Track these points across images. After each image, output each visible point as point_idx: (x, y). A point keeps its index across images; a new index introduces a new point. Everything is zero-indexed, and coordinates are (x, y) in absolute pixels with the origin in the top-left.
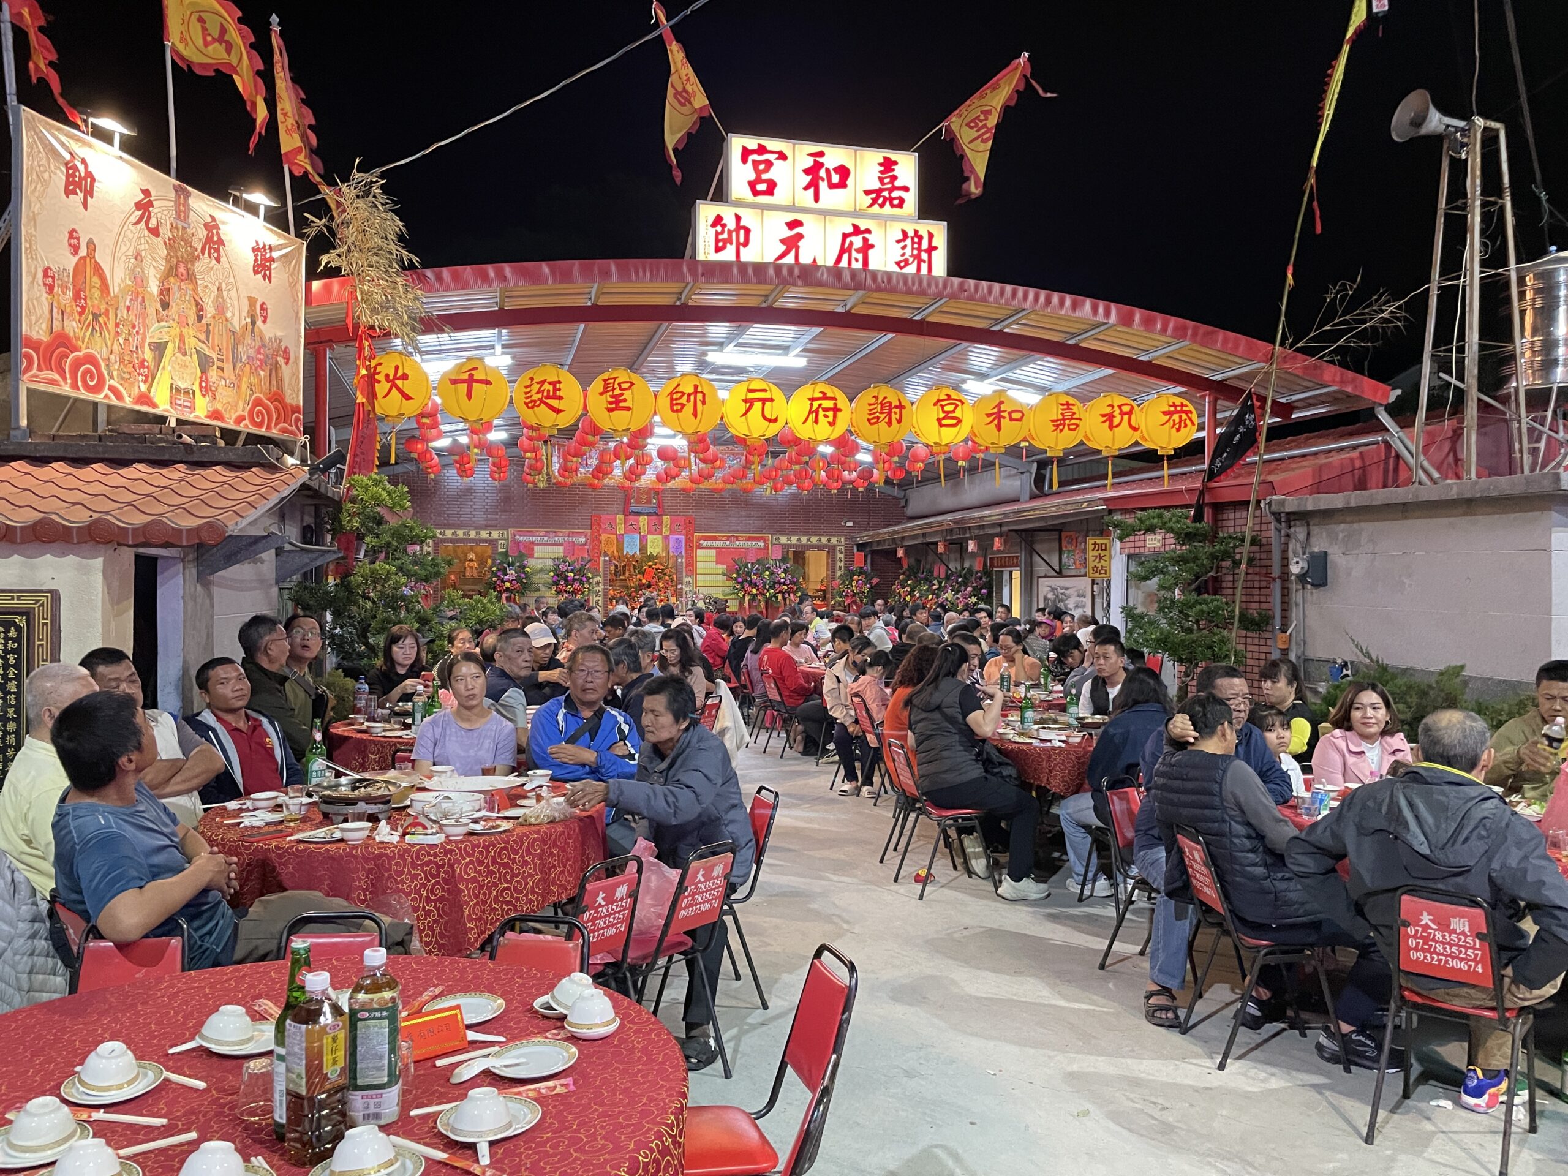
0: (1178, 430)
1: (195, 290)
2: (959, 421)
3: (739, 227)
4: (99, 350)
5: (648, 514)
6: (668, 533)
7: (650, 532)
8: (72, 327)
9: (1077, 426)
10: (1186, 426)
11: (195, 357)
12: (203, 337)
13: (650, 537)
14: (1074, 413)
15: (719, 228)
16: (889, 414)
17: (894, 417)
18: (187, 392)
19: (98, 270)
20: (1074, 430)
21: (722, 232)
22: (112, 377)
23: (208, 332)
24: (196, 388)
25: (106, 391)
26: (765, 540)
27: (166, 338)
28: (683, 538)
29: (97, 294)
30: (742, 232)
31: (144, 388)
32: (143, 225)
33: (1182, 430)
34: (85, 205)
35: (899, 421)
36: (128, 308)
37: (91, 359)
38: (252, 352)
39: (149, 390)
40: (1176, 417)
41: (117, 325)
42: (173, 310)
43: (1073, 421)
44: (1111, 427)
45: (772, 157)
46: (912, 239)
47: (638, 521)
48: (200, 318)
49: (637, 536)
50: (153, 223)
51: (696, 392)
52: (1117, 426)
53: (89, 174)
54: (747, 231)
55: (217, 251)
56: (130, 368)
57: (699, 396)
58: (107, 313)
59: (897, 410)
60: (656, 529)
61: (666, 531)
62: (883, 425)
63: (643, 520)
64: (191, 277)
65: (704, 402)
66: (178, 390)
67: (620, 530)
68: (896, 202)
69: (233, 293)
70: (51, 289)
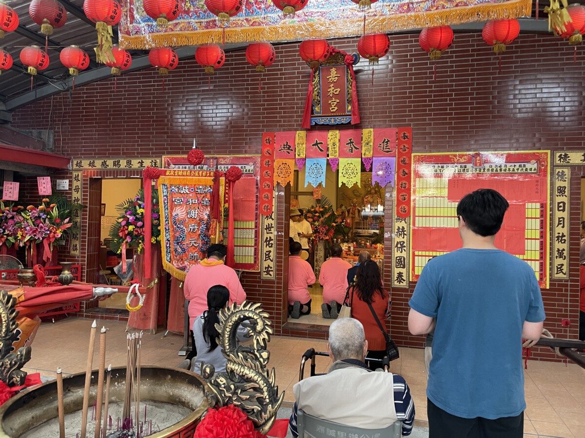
6: (369, 155)
26: (539, 159)
28: (394, 160)
47: (326, 139)
63: (333, 137)
67: (301, 151)
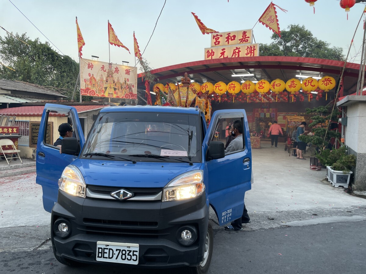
0: (326, 85)
1: (113, 78)
2: (263, 87)
3: (212, 52)
4: (94, 89)
5: (266, 108)
7: (267, 112)
8: (89, 87)
9: (295, 86)
10: (329, 84)
11: (113, 89)
12: (115, 85)
13: (267, 114)
14: (294, 83)
15: (208, 53)
16: (246, 87)
17: (247, 87)
18: (111, 94)
19: (94, 78)
20: (295, 87)
21: (209, 54)
22: (97, 93)
23: (116, 85)
24: (113, 93)
25: (96, 95)
27: (107, 86)
29: (94, 81)
30: (213, 53)
31: (103, 94)
32: (103, 70)
33: (328, 85)
34: (91, 69)
35: (249, 88)
36: (100, 83)
37: (93, 91)
38: (125, 87)
39: (104, 94)
40: (325, 82)
41: (98, 85)
42: (109, 82)
43: (294, 85)
44: (306, 86)
45: (219, 36)
46: (250, 48)
48: (114, 83)
49: (263, 113)
50: (104, 70)
51: (206, 85)
52: (307, 85)
53: (92, 65)
54: (214, 52)
55: (118, 72)
56: (100, 91)
57: (206, 86)
58: (96, 84)
59: (248, 86)
60: (268, 111)
61: (270, 112)
62: (245, 89)
64: (112, 76)
65: (207, 88)
66: (110, 94)
68: (246, 41)
69: (121, 78)
70: (86, 82)
